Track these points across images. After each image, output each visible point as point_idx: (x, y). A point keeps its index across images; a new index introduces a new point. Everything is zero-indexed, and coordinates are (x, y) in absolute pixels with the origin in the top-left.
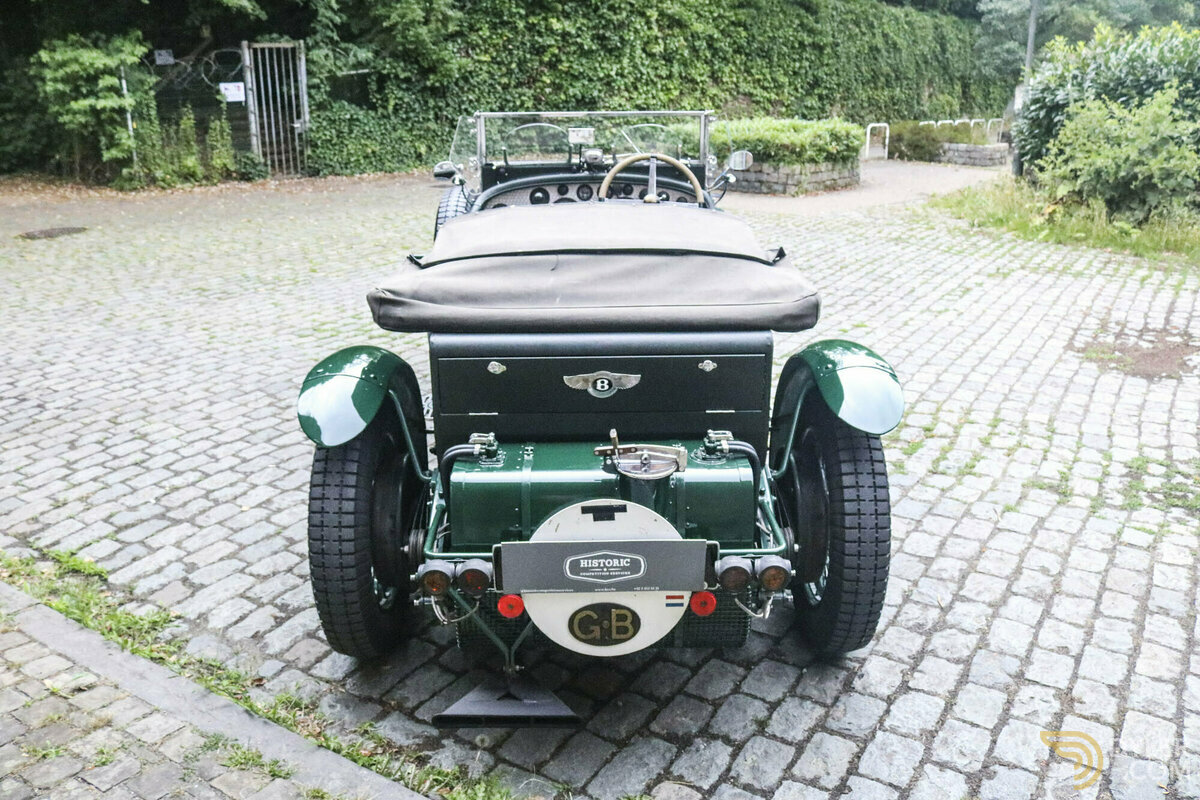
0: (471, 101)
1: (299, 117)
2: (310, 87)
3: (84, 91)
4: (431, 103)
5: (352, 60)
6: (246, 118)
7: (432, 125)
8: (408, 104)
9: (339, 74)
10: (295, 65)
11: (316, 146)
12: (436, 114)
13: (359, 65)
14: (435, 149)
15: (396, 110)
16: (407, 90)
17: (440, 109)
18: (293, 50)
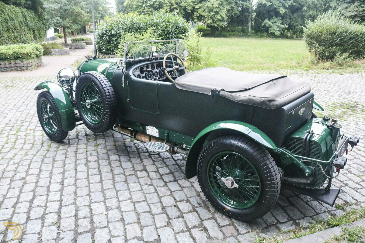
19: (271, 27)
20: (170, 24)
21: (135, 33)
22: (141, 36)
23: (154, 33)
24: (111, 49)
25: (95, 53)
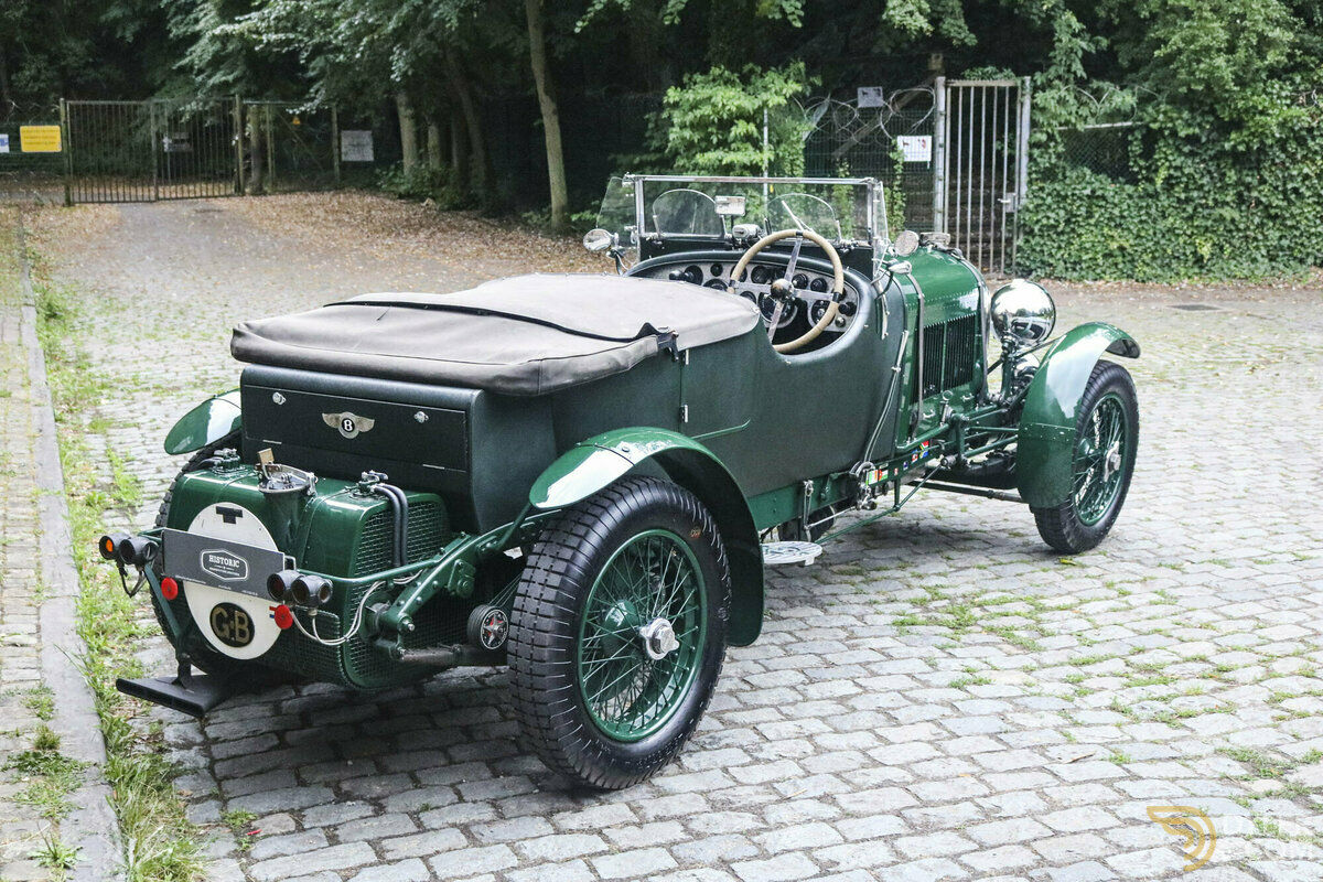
0: (1307, 177)
1: (1011, 189)
2: (1032, 145)
3: (715, 140)
4: (1232, 176)
5: (1103, 108)
6: (930, 187)
7: (1228, 213)
8: (1190, 176)
9: (1081, 127)
10: (1013, 112)
11: (1031, 233)
12: (1240, 195)
13: (1116, 114)
14: (1228, 249)
15: (1169, 184)
16: (1192, 154)
17: (1248, 187)
18: (1013, 90)
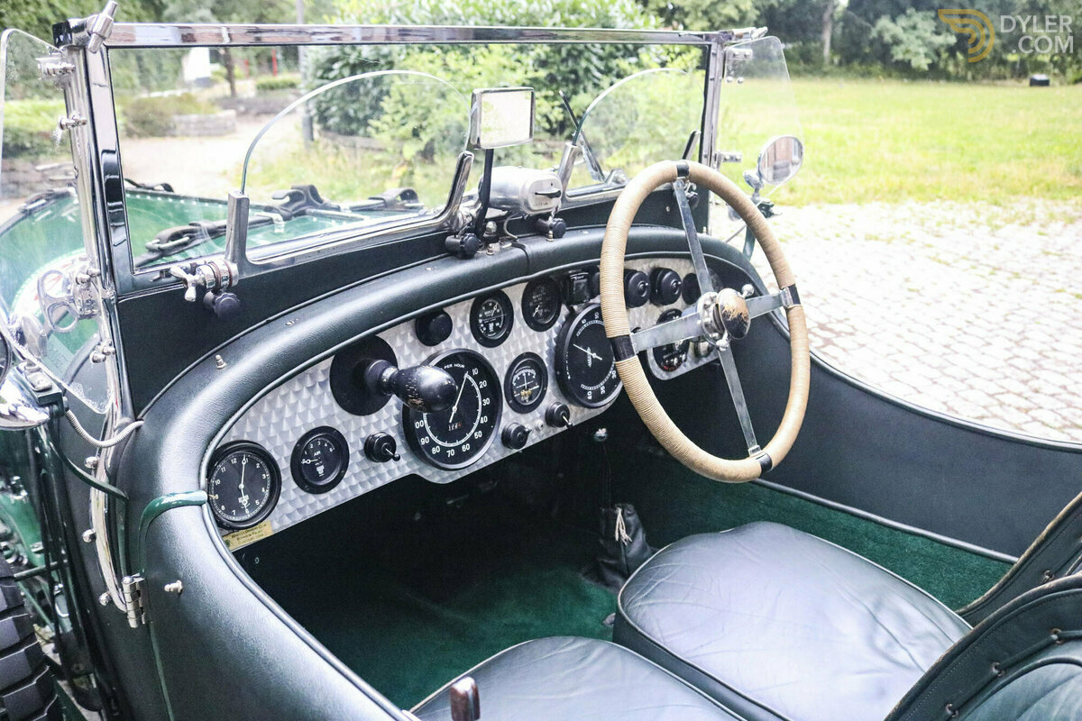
19: (897, 42)
20: (582, 18)
21: (446, 52)
22: (466, 66)
23: (518, 55)
24: (361, 115)
25: (308, 129)
